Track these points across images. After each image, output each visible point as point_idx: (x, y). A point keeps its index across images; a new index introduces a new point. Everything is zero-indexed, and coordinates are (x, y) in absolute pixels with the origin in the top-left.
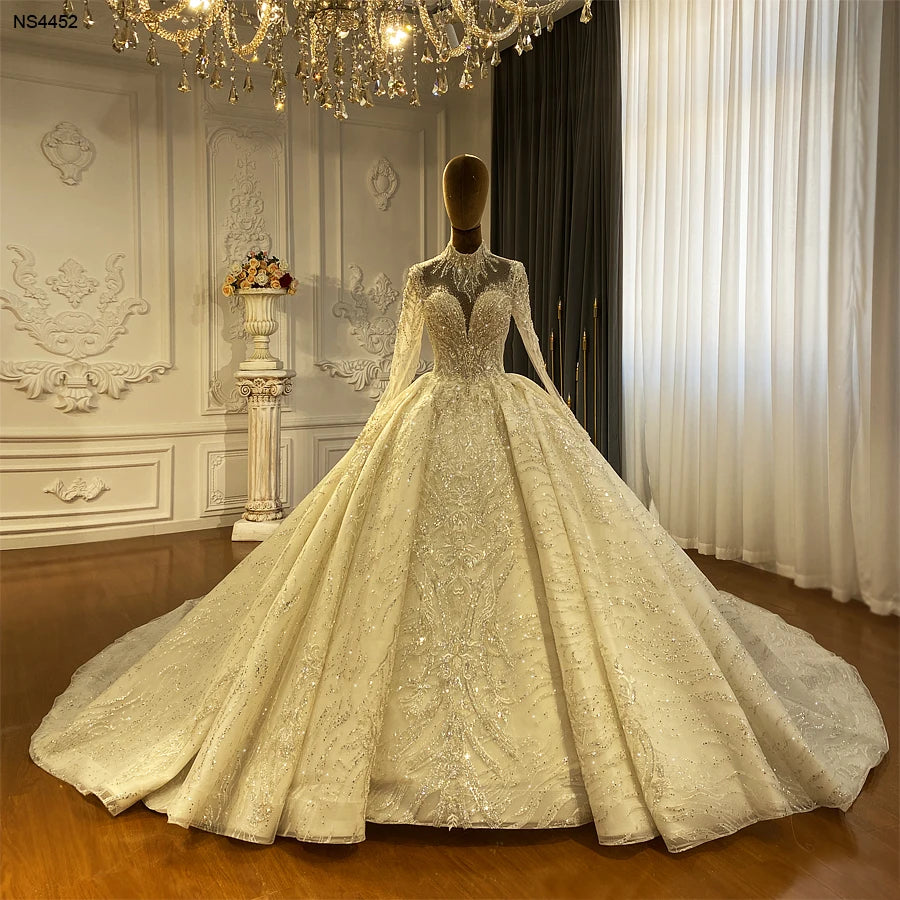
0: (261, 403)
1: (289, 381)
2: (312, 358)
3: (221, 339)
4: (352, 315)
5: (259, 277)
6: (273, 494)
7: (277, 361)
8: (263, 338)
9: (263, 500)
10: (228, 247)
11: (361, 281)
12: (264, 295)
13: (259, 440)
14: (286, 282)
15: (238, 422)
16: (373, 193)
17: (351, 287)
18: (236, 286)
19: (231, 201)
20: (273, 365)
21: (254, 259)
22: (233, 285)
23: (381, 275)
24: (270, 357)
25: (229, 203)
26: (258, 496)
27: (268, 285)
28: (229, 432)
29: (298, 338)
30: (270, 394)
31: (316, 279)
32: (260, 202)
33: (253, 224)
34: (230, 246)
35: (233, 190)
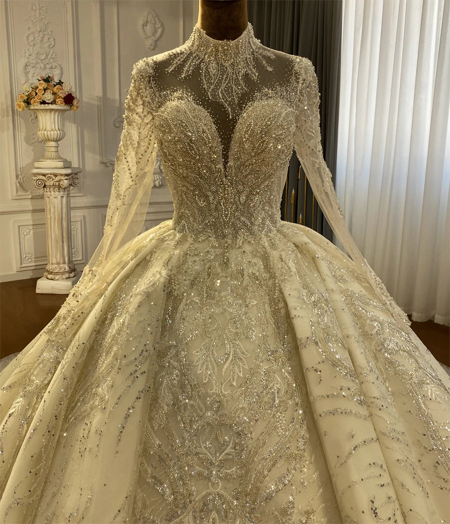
0: (53, 193)
1: (76, 176)
2: (98, 157)
3: (24, 143)
5: (46, 95)
6: (67, 259)
7: (65, 161)
8: (53, 144)
9: (58, 264)
10: (27, 73)
12: (51, 110)
13: (53, 221)
14: (69, 99)
15: (38, 204)
16: (143, 36)
18: (28, 102)
19: (28, 37)
20: (61, 164)
21: (42, 82)
22: (24, 102)
24: (59, 158)
25: (25, 38)
26: (54, 261)
27: (54, 102)
28: (34, 211)
29: (86, 142)
30: (59, 187)
31: (99, 99)
32: (52, 39)
33: (47, 56)
34: (28, 73)
35: (29, 28)
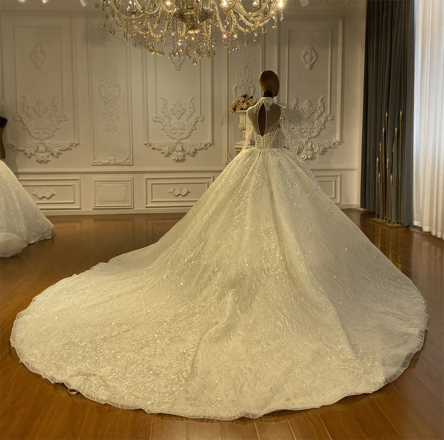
4: (292, 120)
5: (243, 105)
11: (297, 104)
16: (304, 62)
17: (292, 107)
19: (238, 72)
21: (242, 97)
22: (233, 109)
23: (307, 101)
32: (250, 71)
33: (247, 81)
34: (237, 92)
35: (239, 67)
